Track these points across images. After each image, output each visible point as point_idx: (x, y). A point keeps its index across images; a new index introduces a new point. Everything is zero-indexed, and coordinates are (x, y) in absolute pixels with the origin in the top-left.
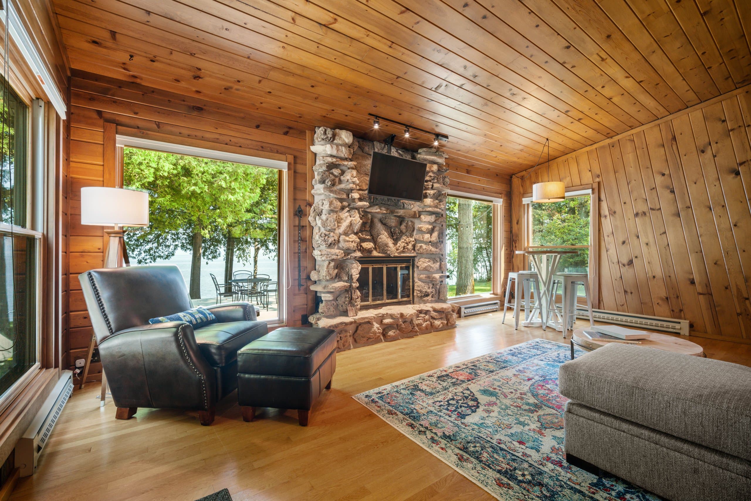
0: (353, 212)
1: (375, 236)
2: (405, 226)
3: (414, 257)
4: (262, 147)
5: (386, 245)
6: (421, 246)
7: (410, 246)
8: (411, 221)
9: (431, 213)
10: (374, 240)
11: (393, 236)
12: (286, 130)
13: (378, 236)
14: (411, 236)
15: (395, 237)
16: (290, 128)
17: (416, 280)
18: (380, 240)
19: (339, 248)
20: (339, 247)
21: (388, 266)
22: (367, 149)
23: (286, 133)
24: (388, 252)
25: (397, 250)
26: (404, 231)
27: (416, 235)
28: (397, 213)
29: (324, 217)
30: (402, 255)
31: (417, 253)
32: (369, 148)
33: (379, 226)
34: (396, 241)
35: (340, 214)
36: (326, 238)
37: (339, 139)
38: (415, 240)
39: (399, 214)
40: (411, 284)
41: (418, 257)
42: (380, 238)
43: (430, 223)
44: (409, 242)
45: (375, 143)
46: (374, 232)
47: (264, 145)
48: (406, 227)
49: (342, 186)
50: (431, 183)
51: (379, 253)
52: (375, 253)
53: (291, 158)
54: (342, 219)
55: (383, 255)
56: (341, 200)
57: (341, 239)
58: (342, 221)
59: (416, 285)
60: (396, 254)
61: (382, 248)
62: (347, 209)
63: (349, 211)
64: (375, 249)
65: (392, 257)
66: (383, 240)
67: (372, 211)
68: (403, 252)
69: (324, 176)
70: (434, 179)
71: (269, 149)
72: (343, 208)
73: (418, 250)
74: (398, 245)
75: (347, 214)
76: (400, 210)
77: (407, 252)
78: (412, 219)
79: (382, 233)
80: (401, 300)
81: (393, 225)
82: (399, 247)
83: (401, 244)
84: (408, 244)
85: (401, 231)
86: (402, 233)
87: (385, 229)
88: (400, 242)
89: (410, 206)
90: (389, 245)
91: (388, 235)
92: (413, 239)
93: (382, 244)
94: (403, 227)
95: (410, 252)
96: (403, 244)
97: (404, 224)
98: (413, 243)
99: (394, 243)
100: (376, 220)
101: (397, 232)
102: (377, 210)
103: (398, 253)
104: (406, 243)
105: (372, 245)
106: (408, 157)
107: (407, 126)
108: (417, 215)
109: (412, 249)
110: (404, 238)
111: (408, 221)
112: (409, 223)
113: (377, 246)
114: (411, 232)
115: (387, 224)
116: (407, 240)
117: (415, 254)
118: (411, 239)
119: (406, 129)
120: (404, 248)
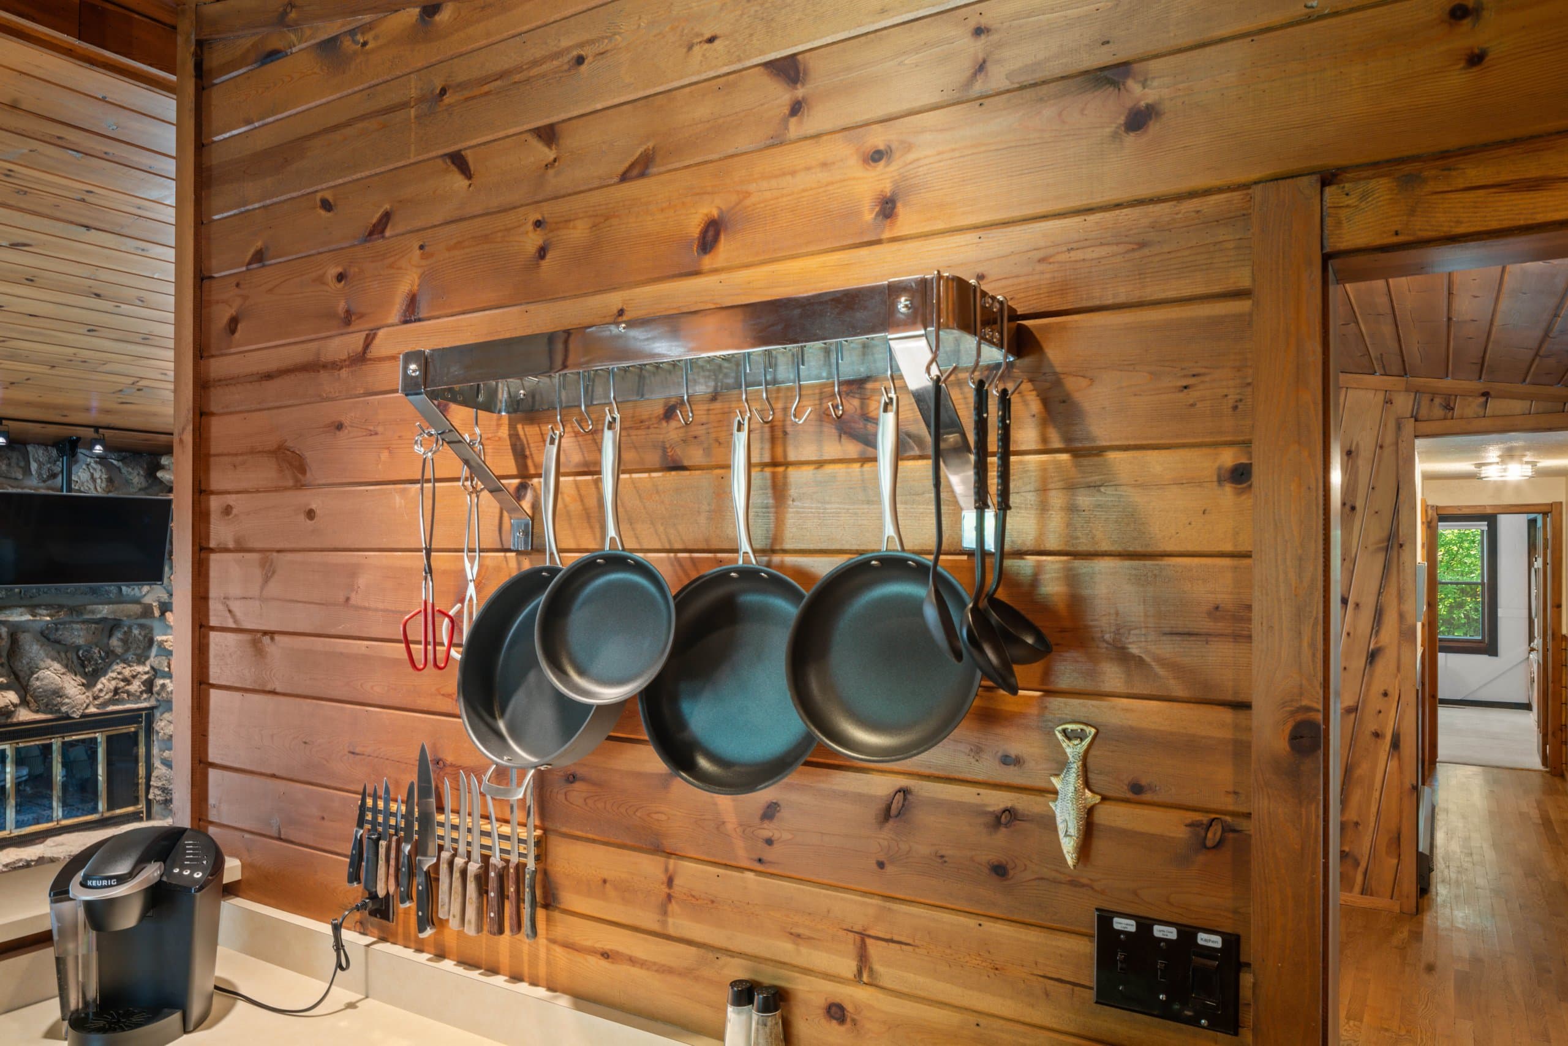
1: (21, 674)
2: (121, 640)
3: (152, 708)
5: (58, 693)
6: (163, 686)
7: (136, 686)
8: (142, 626)
10: (20, 681)
11: (84, 666)
13: (33, 673)
14: (141, 659)
15: (89, 669)
17: (157, 763)
18: (38, 683)
21: (66, 739)
24: (64, 709)
25: (95, 698)
26: (119, 651)
27: (154, 659)
28: (93, 612)
30: (111, 708)
31: (157, 700)
32: (9, 465)
33: (33, 649)
34: (91, 678)
38: (152, 668)
39: (99, 616)
40: (142, 771)
41: (161, 709)
42: (37, 679)
44: (134, 677)
45: (30, 448)
46: (22, 665)
48: (124, 642)
51: (37, 712)
52: (24, 715)
55: (49, 716)
59: (155, 774)
60: (92, 710)
61: (51, 699)
64: (24, 702)
65: (73, 719)
66: (45, 681)
67: (11, 619)
68: (112, 702)
73: (158, 694)
74: (99, 686)
76: (100, 607)
77: (129, 701)
78: (143, 621)
79: (42, 665)
80: (107, 814)
81: (81, 641)
82: (101, 690)
83: (106, 684)
84: (127, 681)
85: (107, 653)
86: (111, 657)
87: (54, 653)
88: (103, 680)
89: (140, 589)
90: (67, 692)
91: (66, 666)
92: (147, 669)
93: (45, 691)
94: (115, 642)
95: (138, 699)
96: (114, 683)
97: (119, 634)
98: (145, 677)
99: (83, 685)
100: (25, 638)
101: (96, 656)
102: (29, 617)
103: (98, 706)
104: (123, 680)
105: (12, 697)
106: (135, 473)
107: (97, 428)
108: (157, 613)
109: (141, 693)
110: (118, 667)
111: (130, 628)
112: (136, 632)
113: (29, 698)
114: (139, 652)
115: (58, 642)
116: (127, 672)
117: (152, 702)
118: (140, 669)
119: (96, 436)
120: (116, 691)
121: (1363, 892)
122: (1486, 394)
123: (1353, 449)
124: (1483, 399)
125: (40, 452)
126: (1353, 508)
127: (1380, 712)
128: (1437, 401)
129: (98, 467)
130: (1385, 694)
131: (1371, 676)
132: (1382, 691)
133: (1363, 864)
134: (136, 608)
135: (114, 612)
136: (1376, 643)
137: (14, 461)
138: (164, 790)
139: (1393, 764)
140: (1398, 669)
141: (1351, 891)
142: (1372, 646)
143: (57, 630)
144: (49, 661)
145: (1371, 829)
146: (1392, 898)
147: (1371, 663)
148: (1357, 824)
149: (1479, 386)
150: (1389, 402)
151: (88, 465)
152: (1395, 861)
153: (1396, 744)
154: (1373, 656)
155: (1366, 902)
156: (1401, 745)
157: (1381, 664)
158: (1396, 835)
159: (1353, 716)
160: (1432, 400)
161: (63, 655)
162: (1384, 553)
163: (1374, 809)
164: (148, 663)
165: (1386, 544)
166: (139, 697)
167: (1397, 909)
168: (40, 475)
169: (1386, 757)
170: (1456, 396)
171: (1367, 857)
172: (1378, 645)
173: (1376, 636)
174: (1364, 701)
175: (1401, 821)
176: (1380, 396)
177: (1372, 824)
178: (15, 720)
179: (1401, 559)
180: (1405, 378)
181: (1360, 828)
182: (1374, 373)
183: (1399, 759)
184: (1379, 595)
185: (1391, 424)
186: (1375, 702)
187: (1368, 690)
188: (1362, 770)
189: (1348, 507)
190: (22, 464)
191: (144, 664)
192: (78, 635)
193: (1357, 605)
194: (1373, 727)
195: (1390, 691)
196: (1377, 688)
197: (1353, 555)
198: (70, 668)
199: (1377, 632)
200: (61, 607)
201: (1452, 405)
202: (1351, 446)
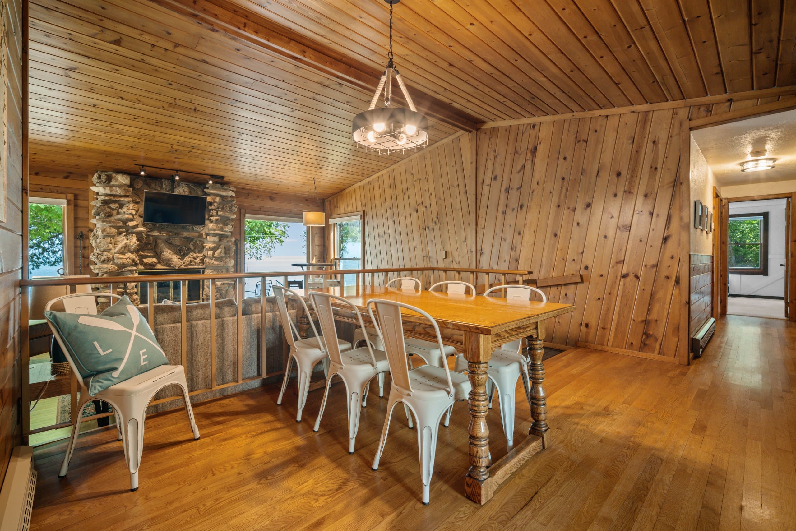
0: (129, 237)
1: (158, 253)
3: (204, 269)
4: (42, 189)
5: (170, 260)
6: (207, 261)
7: (198, 260)
8: (200, 241)
9: (215, 235)
10: (158, 255)
11: (180, 252)
12: (67, 175)
13: (162, 253)
14: (200, 252)
15: (182, 253)
16: (71, 173)
18: (163, 256)
19: (114, 264)
20: (114, 262)
22: (154, 186)
23: (66, 177)
24: (172, 266)
25: (184, 263)
26: (192, 248)
27: (205, 252)
28: (182, 235)
29: (98, 241)
30: (189, 267)
33: (162, 245)
34: (183, 257)
35: (117, 238)
36: (99, 256)
37: (116, 182)
38: (204, 255)
39: (185, 236)
41: (207, 269)
42: (163, 255)
43: (214, 242)
44: (197, 257)
45: (163, 180)
46: (158, 250)
47: (43, 187)
48: (194, 245)
49: (119, 217)
50: (216, 211)
51: (164, 266)
52: (159, 266)
53: (71, 196)
54: (118, 242)
55: (168, 268)
56: (118, 228)
57: (115, 257)
58: (118, 243)
60: (183, 267)
61: (167, 262)
62: (125, 234)
63: (126, 235)
64: (159, 262)
65: (176, 269)
66: (166, 256)
67: (153, 234)
68: (190, 265)
69: (99, 209)
70: (218, 208)
71: (48, 190)
72: (120, 233)
73: (206, 264)
74: (185, 259)
75: (124, 238)
76: (185, 233)
77: (195, 265)
78: (200, 239)
79: (164, 250)
81: (178, 244)
82: (185, 261)
83: (187, 259)
84: (195, 259)
85: (188, 249)
86: (189, 250)
87: (169, 247)
88: (187, 257)
89: (200, 228)
90: (173, 260)
91: (174, 252)
92: (202, 255)
93: (166, 259)
94: (191, 245)
95: (199, 265)
96: (190, 259)
97: (192, 243)
98: (201, 258)
99: (180, 258)
100: (159, 241)
101: (184, 249)
102: (158, 234)
103: (185, 266)
104: (194, 258)
105: (155, 260)
106: (199, 190)
107: (177, 171)
108: (204, 236)
109: (200, 263)
110: (192, 254)
111: (196, 241)
112: (198, 242)
113: (161, 261)
114: (199, 249)
115: (171, 244)
116: (195, 255)
117: (204, 266)
118: (199, 255)
119: (176, 173)
120: (191, 261)
121: (659, 353)
122: (730, 100)
123: (656, 140)
124: (728, 103)
125: (166, 182)
126: (656, 168)
127: (669, 266)
128: (702, 109)
129: (186, 188)
130: (672, 258)
131: (665, 249)
132: (670, 256)
133: (660, 340)
134: (197, 234)
135: (189, 235)
136: (667, 233)
137: (157, 184)
138: (206, 295)
139: (676, 291)
140: (679, 245)
141: (653, 353)
142: (665, 235)
143: (170, 239)
144: (167, 250)
145: (664, 323)
146: (675, 357)
147: (665, 242)
148: (657, 321)
149: (725, 96)
150: (675, 114)
151: (183, 187)
152: (677, 339)
153: (677, 282)
154: (666, 239)
155: (661, 358)
156: (681, 281)
157: (670, 243)
158: (677, 327)
159: (655, 269)
160: (699, 109)
161: (173, 248)
162: (672, 188)
163: (666, 314)
164: (202, 253)
165: (673, 184)
166: (199, 264)
167: (677, 362)
168: (166, 189)
169: (672, 288)
170: (713, 104)
171: (662, 337)
172: (668, 234)
173: (668, 229)
174: (660, 261)
175: (680, 319)
176: (671, 112)
177: (665, 321)
178: (156, 268)
179: (681, 190)
180: (684, 100)
181: (658, 323)
182: (667, 100)
183: (679, 288)
184: (669, 209)
185: (677, 124)
186: (667, 261)
187: (663, 256)
188: (660, 295)
189: (653, 168)
190: (160, 185)
191: (201, 253)
192: (177, 241)
193: (658, 215)
194: (665, 274)
195: (675, 255)
196: (668, 254)
197: (656, 191)
198: (175, 252)
199: (668, 227)
200: (170, 232)
201: (710, 109)
202: (655, 139)
